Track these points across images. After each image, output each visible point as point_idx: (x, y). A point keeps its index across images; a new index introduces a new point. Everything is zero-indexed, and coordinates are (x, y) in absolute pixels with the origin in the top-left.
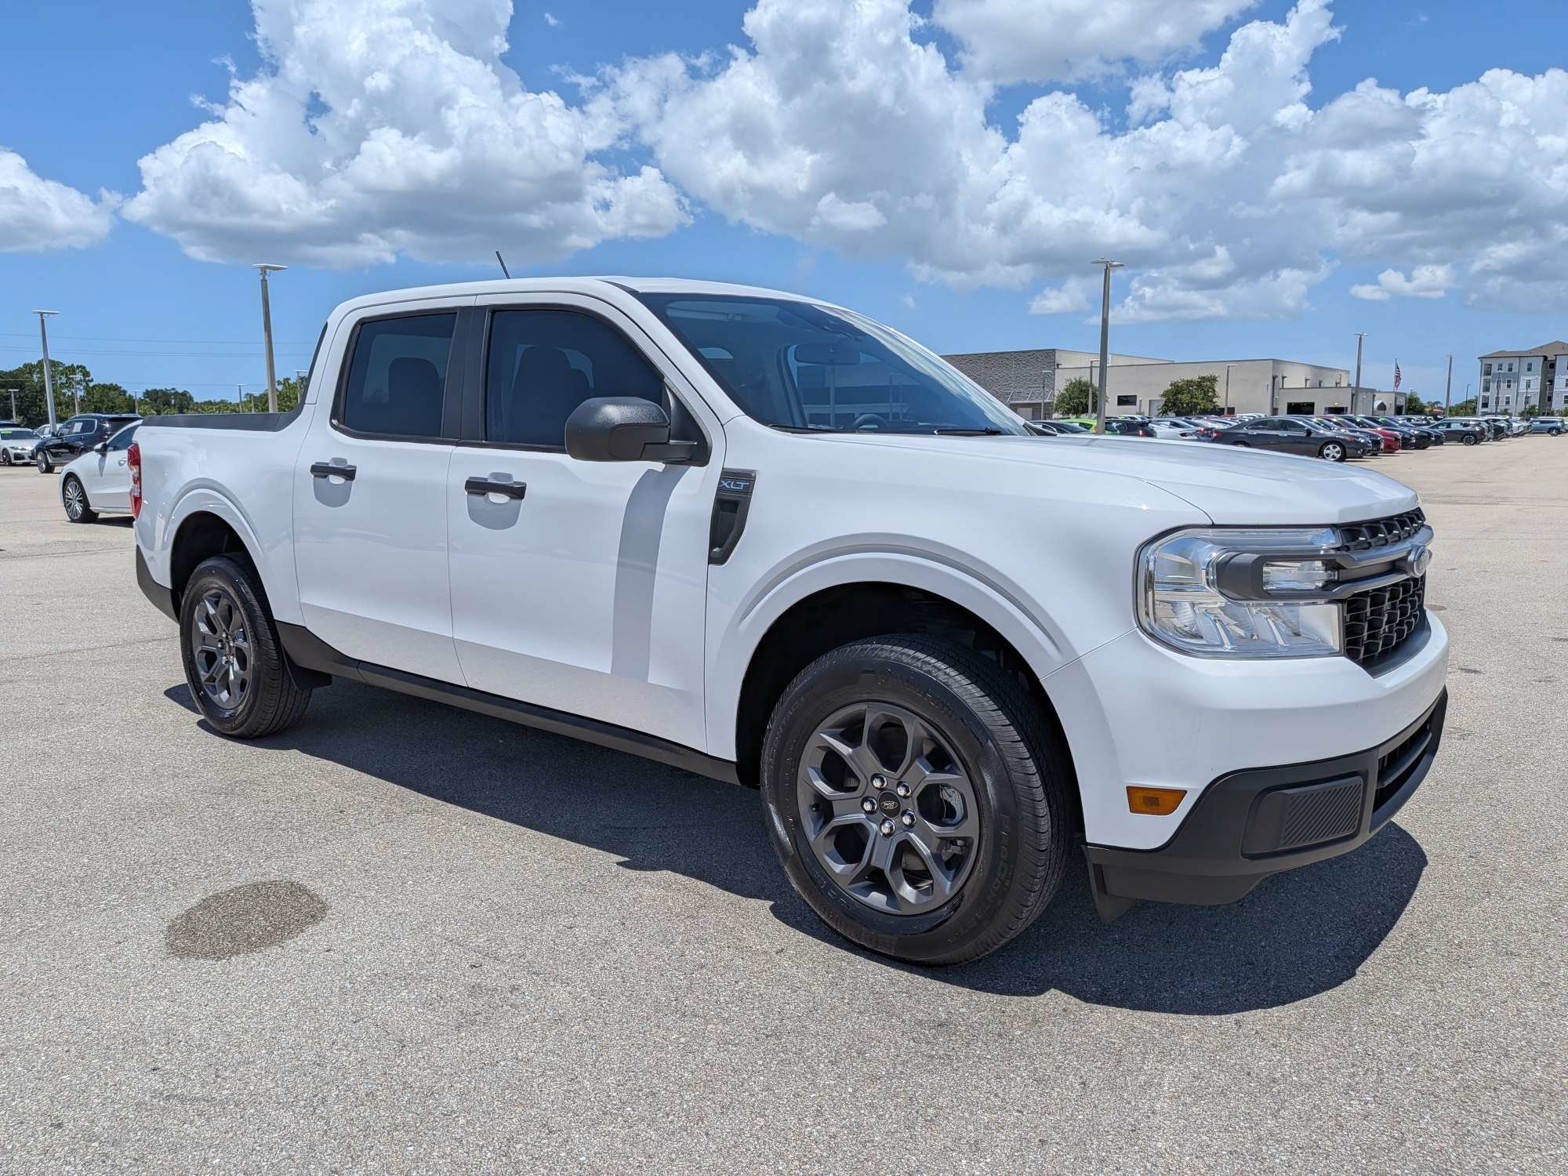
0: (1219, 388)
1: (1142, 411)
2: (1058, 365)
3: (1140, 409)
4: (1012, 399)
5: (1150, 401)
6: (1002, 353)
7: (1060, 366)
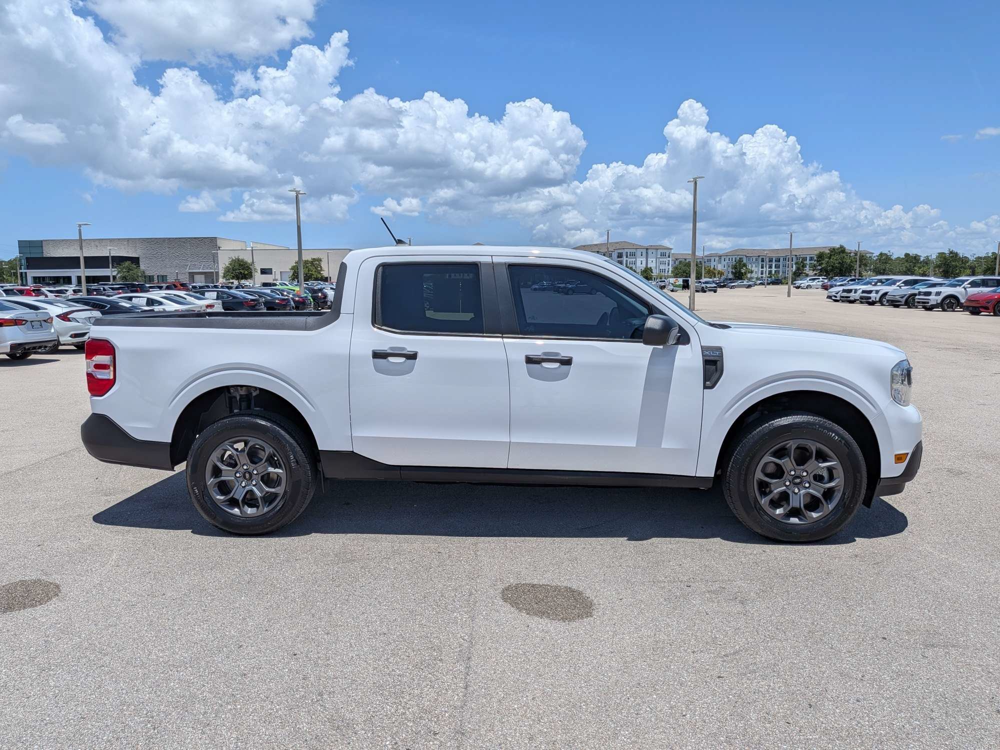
0: (324, 265)
1: (276, 278)
2: (219, 247)
3: (275, 277)
4: (189, 269)
5: (281, 272)
6: (180, 238)
7: (221, 249)
